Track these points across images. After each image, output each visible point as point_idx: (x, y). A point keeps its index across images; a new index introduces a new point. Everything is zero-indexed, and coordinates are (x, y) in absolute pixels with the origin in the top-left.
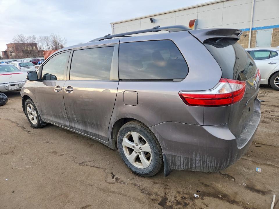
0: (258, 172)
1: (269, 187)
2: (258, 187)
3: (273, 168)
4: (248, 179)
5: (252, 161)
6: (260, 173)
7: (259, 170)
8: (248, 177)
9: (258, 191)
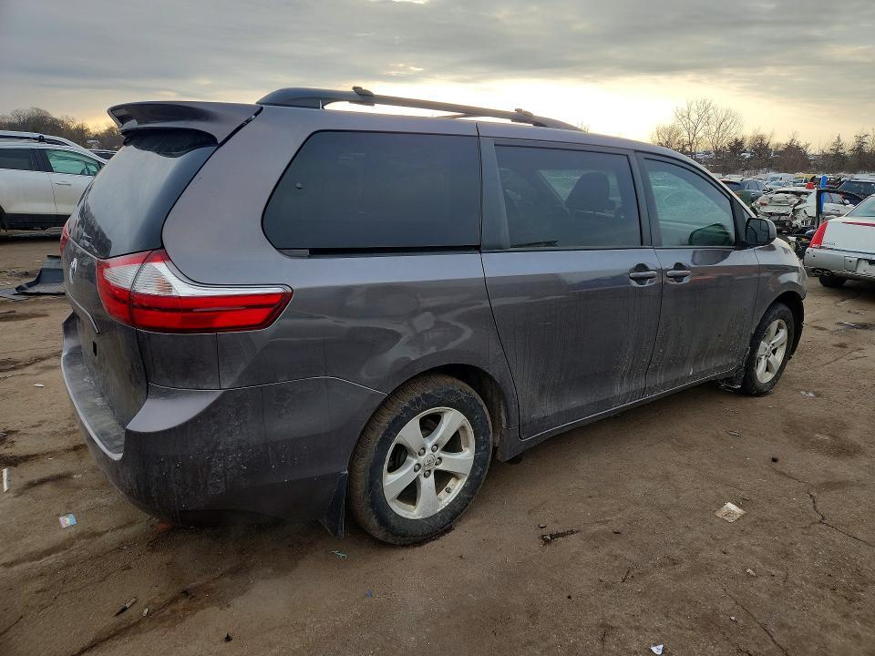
0: (66, 514)
1: (25, 499)
2: (47, 489)
3: (31, 550)
4: (78, 488)
5: (100, 534)
6: (59, 515)
7: (67, 520)
8: (79, 492)
9: (43, 482)
